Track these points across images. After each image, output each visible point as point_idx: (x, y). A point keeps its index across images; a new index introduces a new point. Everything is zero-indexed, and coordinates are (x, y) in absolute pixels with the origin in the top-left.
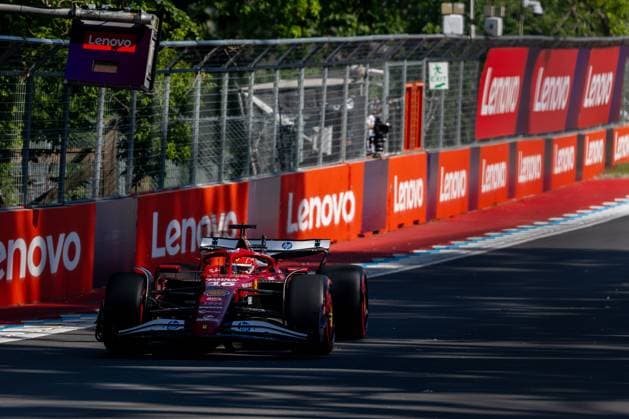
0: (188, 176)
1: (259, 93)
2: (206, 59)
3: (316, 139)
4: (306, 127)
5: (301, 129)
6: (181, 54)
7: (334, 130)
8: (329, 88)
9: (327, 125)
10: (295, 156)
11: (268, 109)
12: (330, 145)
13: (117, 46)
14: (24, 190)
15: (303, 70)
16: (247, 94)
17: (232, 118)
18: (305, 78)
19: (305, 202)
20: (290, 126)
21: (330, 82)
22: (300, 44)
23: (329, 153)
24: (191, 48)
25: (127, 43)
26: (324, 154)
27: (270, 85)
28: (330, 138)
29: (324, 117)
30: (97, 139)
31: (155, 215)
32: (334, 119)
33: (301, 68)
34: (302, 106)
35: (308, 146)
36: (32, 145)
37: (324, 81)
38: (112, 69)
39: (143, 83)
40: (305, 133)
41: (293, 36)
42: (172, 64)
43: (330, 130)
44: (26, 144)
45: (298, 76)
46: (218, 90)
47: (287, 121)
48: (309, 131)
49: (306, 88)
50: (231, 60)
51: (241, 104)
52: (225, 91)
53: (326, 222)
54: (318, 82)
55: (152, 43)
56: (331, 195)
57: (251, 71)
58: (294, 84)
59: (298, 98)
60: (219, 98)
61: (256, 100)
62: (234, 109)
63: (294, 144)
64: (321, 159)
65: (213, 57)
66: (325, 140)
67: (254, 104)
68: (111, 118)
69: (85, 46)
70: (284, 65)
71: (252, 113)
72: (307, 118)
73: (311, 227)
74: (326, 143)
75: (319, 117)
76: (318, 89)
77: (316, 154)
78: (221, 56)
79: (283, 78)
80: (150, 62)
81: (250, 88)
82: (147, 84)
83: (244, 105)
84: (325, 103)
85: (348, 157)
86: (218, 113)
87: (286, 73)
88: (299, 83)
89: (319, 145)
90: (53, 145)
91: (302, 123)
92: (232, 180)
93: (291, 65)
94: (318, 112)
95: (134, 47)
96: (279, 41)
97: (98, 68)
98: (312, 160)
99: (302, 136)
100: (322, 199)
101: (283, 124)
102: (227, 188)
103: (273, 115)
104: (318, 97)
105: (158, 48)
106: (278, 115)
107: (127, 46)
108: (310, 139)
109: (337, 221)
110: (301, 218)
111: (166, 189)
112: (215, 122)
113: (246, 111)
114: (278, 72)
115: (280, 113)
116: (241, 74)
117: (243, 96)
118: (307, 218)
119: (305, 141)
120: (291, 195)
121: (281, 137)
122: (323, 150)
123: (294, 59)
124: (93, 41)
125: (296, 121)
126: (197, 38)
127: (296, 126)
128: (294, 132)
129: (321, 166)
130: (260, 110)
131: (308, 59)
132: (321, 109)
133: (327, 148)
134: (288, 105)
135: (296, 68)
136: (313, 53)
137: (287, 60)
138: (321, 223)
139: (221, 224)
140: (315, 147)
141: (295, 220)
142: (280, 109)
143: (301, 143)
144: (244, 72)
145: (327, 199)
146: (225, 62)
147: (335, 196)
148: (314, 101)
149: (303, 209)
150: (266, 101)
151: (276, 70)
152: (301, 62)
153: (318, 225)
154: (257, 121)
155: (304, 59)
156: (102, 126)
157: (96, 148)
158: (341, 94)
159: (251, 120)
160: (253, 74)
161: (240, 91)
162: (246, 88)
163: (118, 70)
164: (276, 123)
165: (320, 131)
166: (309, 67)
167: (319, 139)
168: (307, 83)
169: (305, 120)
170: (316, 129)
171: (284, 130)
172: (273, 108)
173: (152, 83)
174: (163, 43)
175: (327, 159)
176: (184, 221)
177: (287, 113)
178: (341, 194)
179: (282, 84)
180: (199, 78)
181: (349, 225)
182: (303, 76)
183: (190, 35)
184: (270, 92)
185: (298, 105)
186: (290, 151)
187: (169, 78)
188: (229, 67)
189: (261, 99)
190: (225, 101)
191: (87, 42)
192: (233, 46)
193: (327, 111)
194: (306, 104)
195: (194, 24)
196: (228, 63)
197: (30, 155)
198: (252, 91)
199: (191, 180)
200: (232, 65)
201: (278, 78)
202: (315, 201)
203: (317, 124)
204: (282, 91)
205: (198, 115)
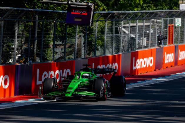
0: (103, 52)
1: (124, 27)
2: (108, 17)
3: (141, 41)
4: (138, 38)
5: (137, 38)
6: (101, 15)
7: (147, 39)
8: (145, 26)
9: (145, 37)
10: (135, 46)
11: (127, 32)
12: (146, 43)
13: (82, 13)
14: (53, 56)
15: (138, 21)
16: (121, 28)
17: (116, 35)
18: (138, 23)
19: (138, 60)
21: (146, 24)
22: (136, 13)
23: (145, 45)
24: (104, 13)
25: (85, 12)
26: (144, 46)
27: (128, 25)
28: (146, 41)
29: (144, 35)
30: (75, 41)
31: (93, 64)
32: (147, 36)
33: (137, 20)
34: (137, 31)
35: (139, 43)
36: (56, 43)
37: (144, 24)
38: (80, 20)
39: (89, 24)
40: (138, 39)
41: (135, 11)
42: (98, 18)
43: (146, 38)
44: (54, 42)
45: (136, 22)
46: (112, 26)
47: (133, 36)
48: (139, 39)
49: (138, 26)
51: (119, 31)
52: (114, 27)
53: (145, 66)
54: (142, 24)
55: (92, 12)
56: (146, 58)
57: (122, 21)
58: (135, 25)
59: (136, 29)
60: (112, 29)
61: (123, 29)
62: (117, 32)
63: (135, 43)
65: (110, 16)
66: (144, 42)
67: (123, 31)
68: (80, 34)
69: (72, 13)
70: (132, 19)
71: (122, 33)
72: (139, 35)
73: (140, 67)
75: (142, 35)
76: (142, 26)
77: (142, 46)
78: (112, 17)
79: (132, 23)
80: (91, 18)
81: (122, 26)
82: (90, 24)
83: (120, 31)
84: (144, 30)
85: (151, 47)
86: (112, 33)
87: (132, 21)
88: (136, 24)
89: (142, 43)
90: (62, 43)
91: (137, 36)
92: (116, 53)
93: (134, 19)
94: (142, 33)
95: (87, 13)
96: (130, 12)
97: (76, 20)
98: (140, 48)
99: (137, 40)
100: (143, 59)
101: (132, 37)
102: (115, 56)
103: (129, 34)
104: (142, 29)
105: (94, 14)
106: (130, 34)
107: (85, 13)
108: (140, 41)
109: (148, 66)
110: (137, 65)
111: (97, 56)
112: (111, 36)
113: (120, 33)
114: (130, 21)
115: (131, 34)
116: (118, 21)
117: (120, 28)
118: (139, 65)
119: (138, 42)
120: (134, 58)
121: (131, 41)
122: (143, 45)
123: (134, 18)
124: (74, 11)
125: (136, 36)
126: (106, 11)
127: (136, 37)
128: (135, 39)
129: (143, 49)
130: (124, 32)
131: (139, 17)
133: (145, 44)
134: (133, 31)
136: (140, 15)
137: (132, 17)
138: (143, 67)
139: (113, 67)
140: (141, 44)
141: (135, 66)
142: (131, 32)
143: (137, 42)
144: (120, 21)
145: (145, 59)
147: (147, 58)
148: (141, 30)
149: (138, 62)
150: (127, 30)
151: (129, 20)
152: (137, 18)
153: (142, 67)
154: (124, 36)
155: (138, 17)
156: (77, 37)
157: (75, 44)
158: (149, 28)
159: (122, 35)
160: (122, 22)
161: (119, 27)
162: (121, 26)
163: (82, 20)
164: (130, 37)
165: (143, 39)
166: (139, 20)
168: (139, 24)
169: (138, 36)
170: (142, 38)
171: (132, 38)
172: (129, 32)
173: (92, 24)
174: (95, 12)
175: (145, 47)
176: (102, 66)
177: (133, 33)
178: (149, 58)
179: (131, 25)
180: (107, 23)
181: (151, 67)
182: (137, 22)
183: (104, 10)
184: (128, 27)
185: (136, 31)
186: (134, 45)
187: (97, 23)
188: (115, 19)
189: (125, 29)
190: (114, 30)
192: (116, 13)
193: (145, 33)
194: (139, 31)
195: (105, 6)
196: (115, 18)
197: (55, 46)
198: (122, 27)
200: (116, 19)
201: (130, 23)
202: (141, 60)
204: (132, 27)
205: (106, 34)
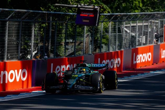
0: (108, 49)
1: (126, 27)
2: (112, 18)
3: (141, 39)
6: (106, 17)
7: (146, 37)
8: (144, 26)
9: (144, 35)
10: (136, 44)
11: (128, 31)
12: (145, 40)
13: (89, 15)
14: (65, 52)
15: (137, 21)
16: (123, 27)
17: (119, 34)
19: (138, 56)
20: (134, 36)
21: (145, 24)
22: (137, 14)
23: (144, 43)
24: (109, 15)
25: (92, 14)
27: (129, 25)
28: (145, 39)
29: (143, 33)
30: (84, 39)
31: (99, 59)
32: (146, 34)
33: (137, 20)
34: (137, 31)
35: (139, 41)
36: (67, 41)
37: (143, 24)
38: (88, 21)
39: (96, 25)
40: (138, 37)
41: (135, 12)
42: (103, 19)
43: (144, 37)
44: (65, 40)
45: (136, 23)
46: (115, 26)
47: (133, 34)
49: (138, 26)
50: (119, 18)
51: (121, 30)
52: (117, 27)
53: (144, 61)
54: (141, 24)
55: (98, 14)
56: (145, 54)
58: (135, 25)
59: (136, 28)
60: (115, 28)
61: (125, 29)
62: (120, 31)
63: (135, 40)
64: (142, 44)
65: (114, 18)
66: (143, 39)
67: (125, 30)
68: (88, 34)
69: (81, 15)
70: (133, 20)
71: (124, 32)
72: (139, 33)
73: (140, 62)
74: (144, 40)
75: (142, 33)
76: (141, 26)
77: (141, 43)
78: (116, 17)
79: (132, 23)
80: (97, 19)
83: (122, 30)
84: (143, 30)
85: (149, 44)
86: (115, 32)
87: (133, 22)
88: (137, 24)
89: (142, 41)
90: (73, 41)
91: (137, 35)
92: (119, 50)
94: (141, 32)
95: (93, 15)
96: (131, 14)
97: (84, 21)
98: (140, 45)
99: (137, 38)
100: (142, 55)
101: (132, 35)
102: (118, 52)
103: (130, 33)
104: (142, 28)
105: (100, 15)
106: (131, 33)
107: (91, 15)
108: (139, 39)
109: (146, 60)
110: (137, 60)
111: (102, 52)
112: (115, 35)
113: (123, 32)
114: (131, 22)
115: (132, 32)
116: (121, 22)
117: (122, 28)
118: (139, 60)
119: (138, 39)
120: (134, 54)
121: (132, 39)
122: (143, 42)
123: (135, 19)
124: (83, 14)
125: (136, 34)
126: (111, 13)
127: (136, 36)
128: (135, 37)
129: (142, 46)
130: (126, 32)
131: (139, 18)
132: (142, 31)
134: (133, 30)
135: (135, 20)
136: (140, 17)
137: (133, 18)
139: (116, 61)
140: (141, 41)
141: (135, 60)
142: (132, 31)
143: (137, 40)
144: (122, 21)
145: (144, 55)
146: (117, 19)
147: (146, 54)
148: (141, 29)
149: (138, 57)
150: (128, 29)
151: (130, 21)
152: (137, 19)
153: (142, 62)
154: (125, 34)
155: (138, 18)
156: (85, 36)
157: (84, 42)
158: (148, 27)
159: (124, 34)
160: (124, 22)
162: (123, 26)
164: (131, 35)
165: (142, 37)
166: (139, 20)
167: (142, 39)
168: (139, 24)
169: (138, 34)
170: (141, 36)
171: (133, 37)
172: (130, 31)
173: (98, 24)
174: (101, 14)
175: (144, 44)
176: (107, 60)
177: (133, 32)
178: (148, 53)
179: (132, 25)
180: (111, 23)
181: (150, 61)
182: (137, 23)
183: (109, 12)
184: (129, 27)
185: (136, 30)
186: (134, 42)
187: (103, 23)
188: (118, 20)
189: (127, 28)
190: (117, 29)
191: (81, 14)
192: (119, 15)
193: (144, 32)
194: (138, 30)
195: (109, 9)
196: (118, 19)
197: (67, 44)
199: (109, 50)
200: (119, 20)
201: (131, 23)
202: (141, 55)
203: (141, 35)
204: (132, 26)
205: (110, 33)
